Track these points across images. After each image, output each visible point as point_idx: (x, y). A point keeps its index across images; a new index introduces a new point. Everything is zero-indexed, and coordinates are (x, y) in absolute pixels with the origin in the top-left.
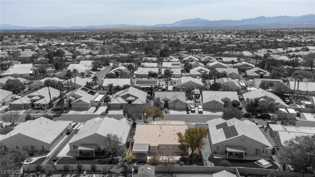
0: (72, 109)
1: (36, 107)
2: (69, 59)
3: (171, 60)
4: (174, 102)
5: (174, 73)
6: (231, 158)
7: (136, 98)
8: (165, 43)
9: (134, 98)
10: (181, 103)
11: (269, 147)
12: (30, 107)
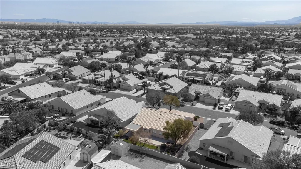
0: (119, 89)
1: (96, 83)
2: (154, 50)
3: (247, 58)
4: (204, 96)
5: (234, 70)
6: (212, 158)
7: (171, 87)
8: (257, 40)
9: (169, 87)
10: (211, 98)
11: (259, 157)
12: (93, 83)
